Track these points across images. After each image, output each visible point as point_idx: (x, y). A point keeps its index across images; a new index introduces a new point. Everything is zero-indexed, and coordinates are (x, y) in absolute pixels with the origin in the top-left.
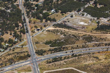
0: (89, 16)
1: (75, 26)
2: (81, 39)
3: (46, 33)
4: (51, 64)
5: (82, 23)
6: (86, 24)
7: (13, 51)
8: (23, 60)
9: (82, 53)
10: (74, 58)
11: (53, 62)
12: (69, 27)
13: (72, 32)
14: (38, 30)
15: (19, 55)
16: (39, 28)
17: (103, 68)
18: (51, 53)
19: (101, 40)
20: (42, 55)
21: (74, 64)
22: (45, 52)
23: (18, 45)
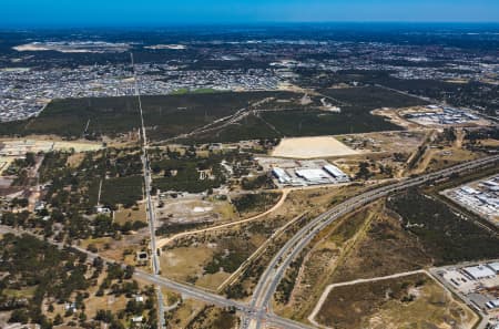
0: (186, 194)
1: (196, 219)
2: (249, 234)
3: (170, 254)
4: (292, 300)
5: (198, 210)
6: (208, 209)
7: (178, 322)
11: (288, 294)
12: (192, 226)
13: (213, 230)
14: (143, 256)
15: (205, 323)
16: (139, 253)
18: (256, 282)
19: (278, 221)
20: (246, 295)
21: (321, 278)
22: (238, 286)
23: (163, 307)
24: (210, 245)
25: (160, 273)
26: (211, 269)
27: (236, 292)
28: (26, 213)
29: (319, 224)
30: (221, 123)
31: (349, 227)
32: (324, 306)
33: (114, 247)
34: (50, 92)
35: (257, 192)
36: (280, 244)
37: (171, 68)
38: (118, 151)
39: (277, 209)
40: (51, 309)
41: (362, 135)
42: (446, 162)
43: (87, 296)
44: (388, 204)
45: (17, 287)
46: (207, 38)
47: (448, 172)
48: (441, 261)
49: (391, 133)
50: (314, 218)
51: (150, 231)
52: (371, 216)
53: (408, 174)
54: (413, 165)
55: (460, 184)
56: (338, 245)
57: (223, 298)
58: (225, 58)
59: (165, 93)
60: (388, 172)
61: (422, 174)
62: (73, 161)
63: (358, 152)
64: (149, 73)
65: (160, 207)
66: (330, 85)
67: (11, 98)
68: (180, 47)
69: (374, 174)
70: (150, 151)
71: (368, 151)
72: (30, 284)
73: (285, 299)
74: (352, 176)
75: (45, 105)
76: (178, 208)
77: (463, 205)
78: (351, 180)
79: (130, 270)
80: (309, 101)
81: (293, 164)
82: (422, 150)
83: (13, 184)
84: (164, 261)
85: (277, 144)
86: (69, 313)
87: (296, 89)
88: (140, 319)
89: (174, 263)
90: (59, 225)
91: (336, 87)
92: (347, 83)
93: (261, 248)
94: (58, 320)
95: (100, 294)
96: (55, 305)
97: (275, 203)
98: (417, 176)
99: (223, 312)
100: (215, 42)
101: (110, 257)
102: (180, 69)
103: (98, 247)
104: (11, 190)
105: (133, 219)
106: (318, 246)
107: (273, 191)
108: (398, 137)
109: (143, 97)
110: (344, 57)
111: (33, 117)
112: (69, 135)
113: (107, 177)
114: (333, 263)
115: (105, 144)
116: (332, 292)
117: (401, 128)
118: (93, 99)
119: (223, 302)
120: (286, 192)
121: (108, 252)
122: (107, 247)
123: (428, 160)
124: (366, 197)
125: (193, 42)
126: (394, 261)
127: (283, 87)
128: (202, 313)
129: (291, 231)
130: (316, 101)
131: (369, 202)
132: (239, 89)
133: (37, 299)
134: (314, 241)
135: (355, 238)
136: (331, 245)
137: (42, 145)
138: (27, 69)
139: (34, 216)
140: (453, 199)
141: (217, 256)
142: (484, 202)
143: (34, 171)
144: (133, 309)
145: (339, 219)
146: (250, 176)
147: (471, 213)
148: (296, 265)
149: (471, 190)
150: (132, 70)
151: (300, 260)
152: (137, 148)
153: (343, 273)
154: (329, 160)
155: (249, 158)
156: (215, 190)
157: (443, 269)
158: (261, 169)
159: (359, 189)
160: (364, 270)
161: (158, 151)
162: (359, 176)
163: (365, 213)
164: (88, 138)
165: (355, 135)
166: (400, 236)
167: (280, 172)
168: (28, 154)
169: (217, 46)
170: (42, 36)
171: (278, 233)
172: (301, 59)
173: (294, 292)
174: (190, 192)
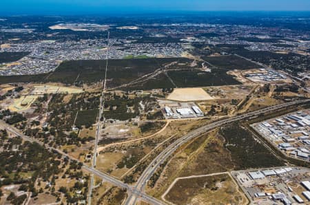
0: (118, 121)
1: (119, 136)
2: (144, 146)
3: (103, 156)
4: (156, 186)
5: (122, 130)
6: (127, 130)
7: (97, 195)
8: (123, 198)
9: (165, 160)
10: (165, 168)
11: (155, 182)
12: (117, 140)
13: (127, 143)
14: (89, 157)
15: (111, 196)
16: (87, 155)
17: (197, 164)
18: (140, 174)
19: (160, 139)
20: (134, 181)
21: (173, 173)
22: (131, 176)
23: (92, 186)
24: (123, 152)
25: (95, 167)
26: (120, 166)
27: (130, 180)
28: (37, 130)
29: (181, 142)
30: (145, 78)
31: (196, 144)
32: (171, 190)
33: (76, 150)
34: (63, 56)
35: (154, 121)
36: (158, 153)
37: (128, 42)
38: (90, 94)
39: (161, 132)
40: (39, 184)
41: (218, 87)
42: (259, 106)
43: (57, 178)
44: (220, 132)
45: (26, 171)
46: (151, 22)
47: (258, 112)
48: (239, 167)
49: (234, 86)
50: (179, 138)
51: (95, 142)
52: (209, 138)
53: (236, 113)
54: (240, 108)
55: (263, 120)
56: (188, 155)
57: (122, 182)
58: (158, 36)
59: (121, 58)
60: (225, 111)
61: (243, 113)
62: (66, 99)
63: (213, 98)
64: (115, 45)
65: (103, 128)
66: (210, 54)
67: (43, 59)
68: (135, 28)
69: (217, 112)
70: (106, 94)
71: (218, 98)
72: (32, 170)
73: (152, 185)
74: (206, 113)
75: (59, 64)
76: (112, 130)
77: (260, 133)
78: (205, 115)
79: (81, 164)
80: (196, 64)
81: (177, 105)
82: (248, 98)
83: (35, 112)
84: (99, 160)
85: (171, 92)
86: (47, 187)
87: (191, 56)
88: (80, 192)
89: (103, 161)
90: (52, 137)
91: (212, 55)
92: (219, 53)
93: (148, 155)
94: (41, 191)
95: (64, 177)
96: (42, 182)
97: (161, 128)
98: (240, 114)
99: (121, 190)
100: (155, 25)
101: (73, 157)
102: (132, 42)
103: (69, 150)
104: (33, 115)
105: (89, 135)
106: (177, 155)
107: (162, 121)
108: (237, 89)
109: (109, 60)
110: (222, 35)
111: (51, 72)
112: (67, 83)
113: (81, 110)
114: (182, 165)
115: (84, 90)
116: (177, 182)
117: (240, 83)
118: (84, 61)
119: (122, 185)
120: (169, 121)
121: (73, 154)
122: (73, 151)
123: (250, 104)
124: (210, 126)
125: (143, 25)
126: (214, 166)
127: (184, 55)
128: (110, 191)
129: (166, 146)
130: (199, 64)
131: (210, 130)
132: (160, 56)
133: (34, 179)
134: (175, 152)
135: (197, 152)
136: (183, 155)
137: (53, 89)
138: (54, 41)
139: (41, 131)
140: (256, 129)
141: (125, 158)
142: (272, 132)
143: (46, 105)
144: (77, 186)
145: (192, 139)
146: (153, 111)
147: (264, 139)
148: (163, 166)
149: (268, 125)
150: (107, 43)
151: (166, 163)
152: (99, 92)
153: (186, 172)
154: (196, 102)
155: (155, 100)
156: (132, 119)
157: (238, 172)
158: (159, 107)
159: (208, 121)
160: (197, 170)
161: (110, 94)
162: (209, 113)
163: (207, 136)
164: (77, 85)
165: (214, 87)
166: (221, 151)
167: (168, 109)
168: (45, 95)
169: (155, 27)
170: (66, 20)
171: (159, 146)
172: (198, 37)
173: (158, 181)
174: (120, 120)
